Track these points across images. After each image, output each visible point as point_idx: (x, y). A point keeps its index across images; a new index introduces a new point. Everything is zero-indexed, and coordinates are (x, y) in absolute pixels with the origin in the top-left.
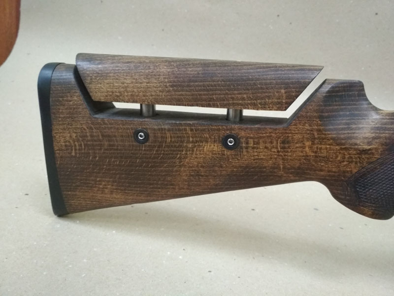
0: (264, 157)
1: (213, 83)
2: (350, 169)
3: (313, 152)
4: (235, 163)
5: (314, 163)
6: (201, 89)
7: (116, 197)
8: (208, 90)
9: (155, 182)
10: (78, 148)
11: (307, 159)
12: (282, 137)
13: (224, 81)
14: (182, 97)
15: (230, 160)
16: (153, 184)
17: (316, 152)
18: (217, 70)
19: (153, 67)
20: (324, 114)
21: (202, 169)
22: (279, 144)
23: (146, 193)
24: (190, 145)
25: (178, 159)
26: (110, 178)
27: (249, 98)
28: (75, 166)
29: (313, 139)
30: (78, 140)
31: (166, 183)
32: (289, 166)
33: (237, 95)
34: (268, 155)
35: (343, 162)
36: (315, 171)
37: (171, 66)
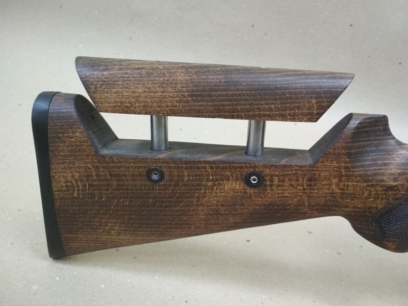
0: (289, 195)
1: (237, 93)
2: (376, 206)
3: (340, 189)
4: (258, 201)
5: (340, 200)
6: (224, 99)
7: (124, 238)
8: (231, 101)
9: (169, 222)
10: (81, 188)
11: (333, 196)
12: (309, 175)
13: (250, 91)
14: (202, 108)
15: (253, 198)
16: (166, 224)
17: (343, 189)
18: (241, 78)
19: (168, 75)
20: (351, 151)
21: (222, 208)
22: (305, 181)
23: (158, 233)
24: (210, 184)
25: (196, 198)
26: (118, 219)
27: (277, 109)
28: (77, 208)
29: (340, 177)
30: (81, 181)
31: (181, 222)
32: (314, 203)
33: (263, 106)
34: (293, 193)
35: (370, 198)
36: (340, 207)
37: (189, 72)
